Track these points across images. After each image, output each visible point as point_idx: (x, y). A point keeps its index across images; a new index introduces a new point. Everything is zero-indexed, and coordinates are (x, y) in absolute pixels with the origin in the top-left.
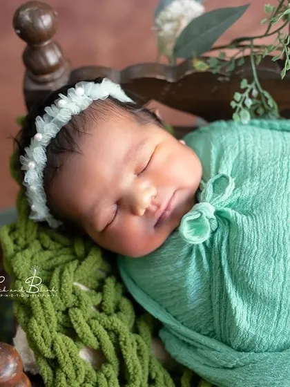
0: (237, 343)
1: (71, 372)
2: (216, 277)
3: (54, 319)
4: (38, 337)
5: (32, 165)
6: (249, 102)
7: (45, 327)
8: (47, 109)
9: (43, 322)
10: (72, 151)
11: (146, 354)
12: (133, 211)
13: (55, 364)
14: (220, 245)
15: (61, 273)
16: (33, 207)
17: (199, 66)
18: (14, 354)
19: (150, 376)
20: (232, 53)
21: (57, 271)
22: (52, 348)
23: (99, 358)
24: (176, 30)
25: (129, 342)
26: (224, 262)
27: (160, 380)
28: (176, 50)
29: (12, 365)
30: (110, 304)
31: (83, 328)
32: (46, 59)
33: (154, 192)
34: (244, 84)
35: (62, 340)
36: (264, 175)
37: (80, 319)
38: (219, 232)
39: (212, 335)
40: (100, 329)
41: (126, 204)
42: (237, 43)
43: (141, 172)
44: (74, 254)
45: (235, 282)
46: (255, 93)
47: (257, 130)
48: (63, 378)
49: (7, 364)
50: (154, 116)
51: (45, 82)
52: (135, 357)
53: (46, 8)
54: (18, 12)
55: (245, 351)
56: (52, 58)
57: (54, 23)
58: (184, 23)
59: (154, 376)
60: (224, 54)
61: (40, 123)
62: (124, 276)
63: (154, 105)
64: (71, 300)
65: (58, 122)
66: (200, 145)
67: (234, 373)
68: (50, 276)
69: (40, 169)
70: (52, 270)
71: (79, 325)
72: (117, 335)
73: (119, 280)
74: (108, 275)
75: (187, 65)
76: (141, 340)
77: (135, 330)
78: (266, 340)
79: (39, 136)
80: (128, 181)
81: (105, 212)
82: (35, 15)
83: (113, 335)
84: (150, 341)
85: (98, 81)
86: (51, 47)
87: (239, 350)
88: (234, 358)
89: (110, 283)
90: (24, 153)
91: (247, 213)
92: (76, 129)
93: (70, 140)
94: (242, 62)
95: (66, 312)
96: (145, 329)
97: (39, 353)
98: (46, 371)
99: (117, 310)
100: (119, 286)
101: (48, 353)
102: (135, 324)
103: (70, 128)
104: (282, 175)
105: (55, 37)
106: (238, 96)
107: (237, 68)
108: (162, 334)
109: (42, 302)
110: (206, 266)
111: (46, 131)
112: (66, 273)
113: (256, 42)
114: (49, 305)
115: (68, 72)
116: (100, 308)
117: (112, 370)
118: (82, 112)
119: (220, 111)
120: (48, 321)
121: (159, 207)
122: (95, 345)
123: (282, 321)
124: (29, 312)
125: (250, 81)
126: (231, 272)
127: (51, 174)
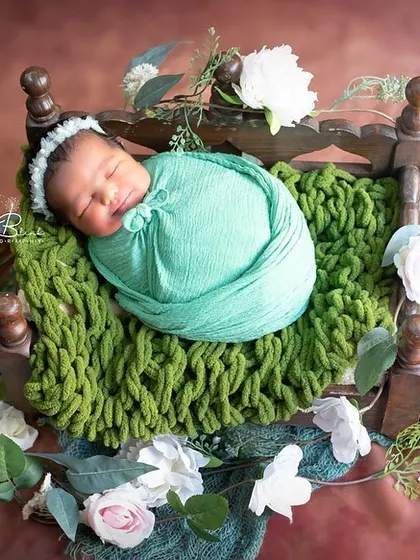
0: (161, 297)
1: (53, 317)
2: (150, 254)
3: (43, 283)
4: (32, 293)
5: (37, 169)
6: (183, 141)
7: (37, 288)
8: (49, 134)
9: (35, 284)
10: (65, 159)
11: (105, 308)
12: (102, 202)
13: (43, 311)
14: (153, 234)
15: (48, 254)
16: (35, 200)
17: (150, 114)
18: (18, 299)
19: (106, 323)
20: (172, 106)
21: (46, 251)
22: (41, 301)
23: (73, 309)
24: (137, 88)
25: (92, 299)
26: (155, 245)
27: (114, 326)
28: (136, 101)
29: (15, 305)
30: (81, 276)
31: (62, 289)
32: (42, 106)
33: (117, 190)
34: (179, 129)
35: (48, 297)
36: (185, 190)
37: (60, 284)
38: (152, 224)
39: (147, 293)
40: (74, 290)
41: (98, 197)
42: (177, 99)
43: (109, 176)
44: (58, 241)
45: (161, 257)
46: (188, 134)
47: (188, 158)
48: (48, 321)
49: (12, 304)
50: (120, 144)
51: (42, 122)
52: (97, 309)
53: (44, 72)
54: (24, 74)
55: (167, 303)
56: (47, 105)
57: (48, 82)
58: (143, 83)
59: (109, 323)
60: (167, 106)
61: (44, 142)
62: (93, 257)
63: (119, 139)
64: (55, 271)
65: (55, 142)
66: (149, 166)
67: (160, 317)
68: (41, 256)
69: (43, 172)
70: (43, 251)
71: (60, 287)
72: (85, 295)
73: (89, 259)
74: (82, 256)
75: (141, 113)
76: (101, 299)
77: (98, 293)
78: (179, 294)
79: (42, 151)
80: (100, 182)
81: (84, 201)
82: (36, 77)
83: (82, 295)
84: (108, 300)
85: (84, 118)
86: (46, 98)
87: (163, 303)
88: (160, 307)
89: (82, 261)
90: (32, 162)
91: (170, 212)
92: (68, 146)
93: (64, 153)
94: (178, 113)
95: (51, 279)
96: (105, 293)
97: (32, 305)
98: (37, 317)
99: (86, 280)
100: (89, 264)
101: (38, 304)
102: (98, 290)
103: (64, 146)
104: (197, 189)
105: (50, 91)
106: (175, 137)
107: (174, 117)
108: (117, 296)
109: (35, 271)
110: (144, 246)
111: (47, 147)
112: (51, 253)
113: (189, 99)
114: (39, 273)
115: (58, 115)
116: (74, 278)
117: (81, 318)
118: (72, 136)
119: (163, 146)
120: (39, 284)
121: (119, 201)
122: (70, 301)
123: (189, 282)
124: (26, 277)
125: (184, 127)
126: (159, 251)
127: (49, 175)
